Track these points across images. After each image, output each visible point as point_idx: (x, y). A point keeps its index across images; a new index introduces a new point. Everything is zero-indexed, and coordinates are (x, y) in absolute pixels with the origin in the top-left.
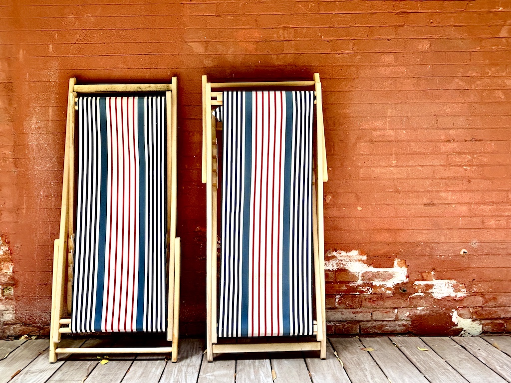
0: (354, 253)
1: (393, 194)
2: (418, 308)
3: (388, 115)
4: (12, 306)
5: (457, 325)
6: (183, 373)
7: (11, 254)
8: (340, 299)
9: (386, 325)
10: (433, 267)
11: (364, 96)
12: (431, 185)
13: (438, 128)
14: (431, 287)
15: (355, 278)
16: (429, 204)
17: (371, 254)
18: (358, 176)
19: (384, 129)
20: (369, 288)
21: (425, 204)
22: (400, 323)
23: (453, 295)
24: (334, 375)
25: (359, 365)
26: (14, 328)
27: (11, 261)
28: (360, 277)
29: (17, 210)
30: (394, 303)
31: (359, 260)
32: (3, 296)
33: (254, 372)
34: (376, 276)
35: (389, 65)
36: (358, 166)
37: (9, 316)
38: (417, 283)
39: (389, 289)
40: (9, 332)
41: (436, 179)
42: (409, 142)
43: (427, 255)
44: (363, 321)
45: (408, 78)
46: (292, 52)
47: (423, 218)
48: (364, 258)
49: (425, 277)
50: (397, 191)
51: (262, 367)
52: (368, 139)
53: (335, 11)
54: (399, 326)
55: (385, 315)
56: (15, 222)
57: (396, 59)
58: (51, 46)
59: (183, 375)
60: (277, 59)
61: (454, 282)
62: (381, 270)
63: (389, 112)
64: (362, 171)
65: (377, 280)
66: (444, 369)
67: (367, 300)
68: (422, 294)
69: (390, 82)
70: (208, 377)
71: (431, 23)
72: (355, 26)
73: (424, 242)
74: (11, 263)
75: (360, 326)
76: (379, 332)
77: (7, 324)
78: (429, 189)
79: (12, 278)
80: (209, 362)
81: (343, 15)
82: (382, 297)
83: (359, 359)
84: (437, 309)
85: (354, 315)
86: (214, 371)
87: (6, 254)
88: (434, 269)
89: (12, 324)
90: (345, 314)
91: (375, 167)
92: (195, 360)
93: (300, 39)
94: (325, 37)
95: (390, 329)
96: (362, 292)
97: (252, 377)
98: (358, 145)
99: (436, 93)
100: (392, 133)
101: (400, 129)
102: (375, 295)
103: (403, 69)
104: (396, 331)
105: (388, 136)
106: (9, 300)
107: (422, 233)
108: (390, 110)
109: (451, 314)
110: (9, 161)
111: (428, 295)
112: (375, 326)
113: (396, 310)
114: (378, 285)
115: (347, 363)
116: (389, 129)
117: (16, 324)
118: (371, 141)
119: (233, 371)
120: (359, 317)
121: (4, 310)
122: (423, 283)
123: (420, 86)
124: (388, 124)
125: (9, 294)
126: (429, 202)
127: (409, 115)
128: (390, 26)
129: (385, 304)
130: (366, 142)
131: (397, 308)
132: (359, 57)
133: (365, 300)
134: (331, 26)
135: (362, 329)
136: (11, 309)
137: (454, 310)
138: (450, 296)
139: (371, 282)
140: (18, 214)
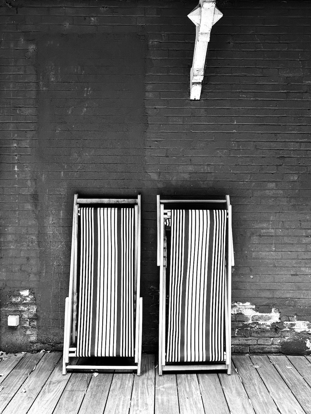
0: (248, 304)
1: (272, 268)
2: (286, 338)
3: (271, 220)
4: (35, 332)
5: (309, 349)
6: (146, 385)
7: (35, 300)
8: (238, 332)
9: (266, 348)
10: (295, 313)
11: (256, 208)
12: (296, 263)
13: (301, 229)
14: (294, 325)
15: (247, 319)
16: (294, 275)
17: (258, 304)
18: (251, 257)
19: (268, 229)
20: (256, 325)
21: (292, 275)
22: (274, 346)
23: (307, 330)
24: (237, 389)
25: (251, 380)
26: (36, 345)
27: (35, 304)
28: (251, 318)
29: (39, 273)
30: (271, 335)
31: (251, 308)
32: (30, 326)
33: (188, 385)
34: (260, 318)
35: (272, 189)
36: (251, 251)
37: (33, 338)
38: (285, 322)
39: (269, 326)
40: (34, 347)
41: (299, 259)
42: (283, 236)
43: (292, 306)
44: (252, 345)
45: (284, 197)
46: (212, 180)
47: (291, 283)
48: (254, 307)
49: (290, 319)
50: (275, 266)
51: (193, 381)
52: (258, 234)
53: (239, 155)
54: (274, 348)
55: (265, 341)
56: (39, 281)
57: (276, 185)
58: (62, 173)
59: (146, 387)
60: (203, 184)
61: (308, 322)
62: (264, 314)
63: (272, 218)
64: (254, 254)
65: (261, 320)
66: (303, 386)
67: (255, 332)
68: (288, 329)
69: (273, 199)
70: (161, 389)
71: (299, 164)
72: (252, 164)
73: (291, 298)
74: (35, 306)
75: (250, 348)
76: (261, 352)
77: (32, 343)
78: (295, 265)
79: (36, 315)
80: (159, 376)
81: (244, 158)
82: (264, 331)
83: (251, 375)
84: (297, 339)
85: (246, 341)
86: (164, 384)
87: (32, 300)
88: (296, 314)
89: (35, 343)
90: (241, 340)
91: (262, 251)
92: (151, 374)
93: (218, 172)
94: (233, 170)
95: (269, 350)
96: (252, 327)
97: (188, 389)
98: (252, 238)
99: (301, 207)
100: (273, 231)
101: (278, 228)
102: (260, 329)
103: (281, 192)
104: (272, 351)
105: (271, 233)
106: (34, 328)
107: (290, 292)
108: (272, 217)
109: (306, 342)
110: (35, 243)
111: (292, 330)
112: (259, 348)
113: (272, 339)
114: (261, 324)
115: (244, 379)
116: (271, 229)
117: (38, 343)
118: (260, 236)
119: (175, 384)
120: (249, 342)
121: (31, 335)
122: (289, 323)
123: (291, 203)
124: (271, 226)
125: (34, 325)
126: (294, 273)
127: (284, 220)
128: (273, 165)
129: (266, 335)
130: (256, 236)
131: (273, 337)
132: (254, 184)
133: (254, 332)
134: (237, 164)
135: (251, 350)
136: (35, 334)
137: (308, 339)
138: (305, 331)
139: (257, 322)
140: (40, 276)
